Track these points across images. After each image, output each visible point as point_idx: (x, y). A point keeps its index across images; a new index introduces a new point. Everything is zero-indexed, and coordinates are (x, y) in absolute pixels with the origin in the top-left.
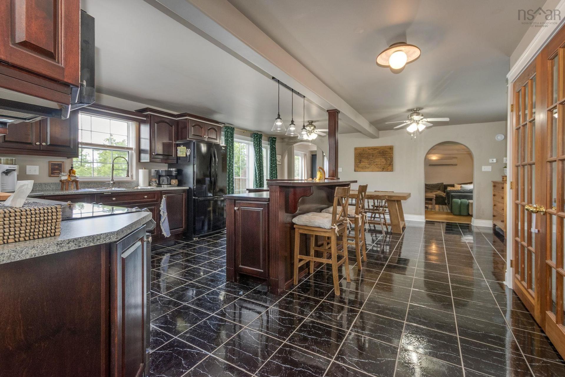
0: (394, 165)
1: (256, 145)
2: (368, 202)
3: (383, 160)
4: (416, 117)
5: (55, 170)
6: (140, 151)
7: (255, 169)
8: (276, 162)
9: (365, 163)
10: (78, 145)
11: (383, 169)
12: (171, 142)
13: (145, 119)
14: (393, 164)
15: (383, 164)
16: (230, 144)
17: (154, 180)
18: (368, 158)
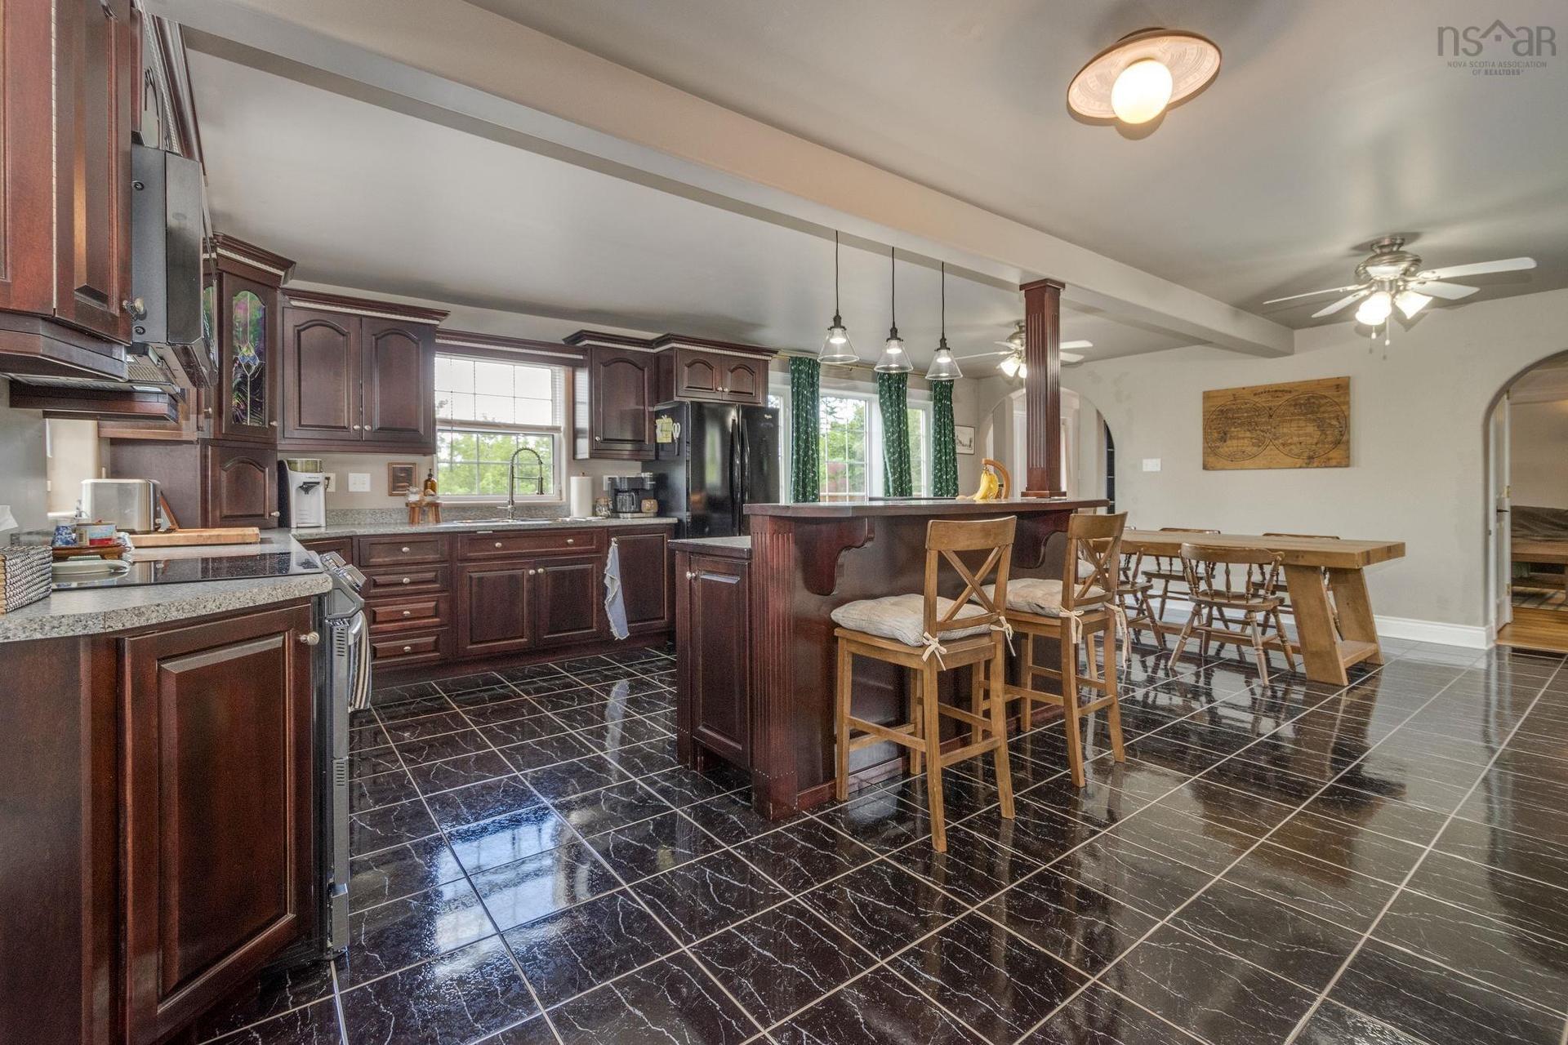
0: (1352, 445)
1: (888, 403)
2: (1228, 573)
3: (1311, 429)
4: (1384, 271)
5: (400, 480)
6: (575, 434)
7: (886, 469)
8: (954, 449)
9: (1241, 440)
10: (435, 424)
11: (1311, 458)
12: (642, 407)
13: (581, 357)
14: (1348, 442)
15: (1309, 440)
16: (807, 404)
17: (602, 501)
18: (1250, 424)
